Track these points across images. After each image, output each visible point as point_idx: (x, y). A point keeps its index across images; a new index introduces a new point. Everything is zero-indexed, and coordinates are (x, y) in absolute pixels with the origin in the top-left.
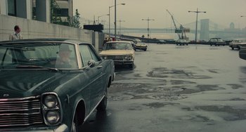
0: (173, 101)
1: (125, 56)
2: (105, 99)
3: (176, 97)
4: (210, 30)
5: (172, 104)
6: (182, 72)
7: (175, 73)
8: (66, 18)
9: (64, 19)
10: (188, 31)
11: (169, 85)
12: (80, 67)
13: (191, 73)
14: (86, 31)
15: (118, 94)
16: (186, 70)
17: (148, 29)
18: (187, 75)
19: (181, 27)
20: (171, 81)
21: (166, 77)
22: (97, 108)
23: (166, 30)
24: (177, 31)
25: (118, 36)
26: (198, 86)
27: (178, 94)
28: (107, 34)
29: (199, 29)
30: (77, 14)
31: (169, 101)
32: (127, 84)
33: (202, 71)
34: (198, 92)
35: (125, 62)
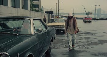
0: (87, 50)
1: (60, 26)
2: (50, 49)
3: (88, 47)
4: (101, 13)
5: (86, 51)
6: (90, 33)
7: (86, 33)
8: (37, 8)
9: (37, 9)
10: (91, 14)
11: (84, 40)
12: (33, 33)
13: (94, 34)
14: (46, 14)
15: (58, 44)
16: (92, 32)
17: (74, 13)
18: (92, 34)
19: (88, 12)
20: (85, 38)
21: (82, 35)
22: (45, 53)
23: (82, 14)
24: (86, 14)
25: (60, 16)
26: (99, 41)
27: (89, 45)
28: (55, 15)
29: (96, 13)
30: (42, 7)
31: (84, 49)
32: (62, 39)
33: (99, 32)
34: (99, 44)
35: (60, 29)
